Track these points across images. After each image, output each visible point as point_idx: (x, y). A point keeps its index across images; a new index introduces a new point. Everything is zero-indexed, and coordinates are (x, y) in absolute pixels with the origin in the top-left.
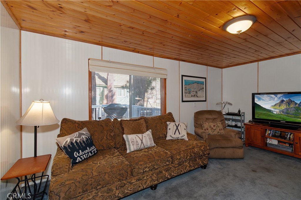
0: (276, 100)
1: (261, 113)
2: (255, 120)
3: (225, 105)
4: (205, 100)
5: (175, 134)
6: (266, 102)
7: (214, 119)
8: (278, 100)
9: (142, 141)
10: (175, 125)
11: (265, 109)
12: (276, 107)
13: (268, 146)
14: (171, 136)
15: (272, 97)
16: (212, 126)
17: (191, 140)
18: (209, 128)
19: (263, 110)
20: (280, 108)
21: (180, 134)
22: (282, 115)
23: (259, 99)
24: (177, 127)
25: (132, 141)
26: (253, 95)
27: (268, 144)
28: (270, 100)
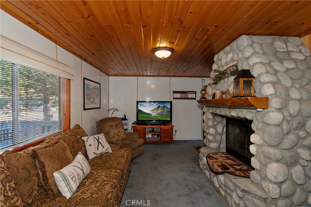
0: (155, 106)
1: (142, 116)
2: (139, 122)
3: (114, 111)
4: (99, 107)
5: (98, 150)
6: (147, 108)
7: (117, 125)
8: (156, 106)
9: (82, 170)
10: (95, 139)
11: (145, 113)
12: (154, 111)
13: (147, 140)
14: (95, 153)
15: (151, 104)
16: (117, 133)
17: (115, 150)
18: (115, 135)
19: (144, 114)
20: (157, 111)
21: (104, 148)
22: (158, 116)
23: (141, 105)
24: (98, 141)
25: (72, 176)
26: (138, 102)
27: (147, 138)
28: (150, 106)
